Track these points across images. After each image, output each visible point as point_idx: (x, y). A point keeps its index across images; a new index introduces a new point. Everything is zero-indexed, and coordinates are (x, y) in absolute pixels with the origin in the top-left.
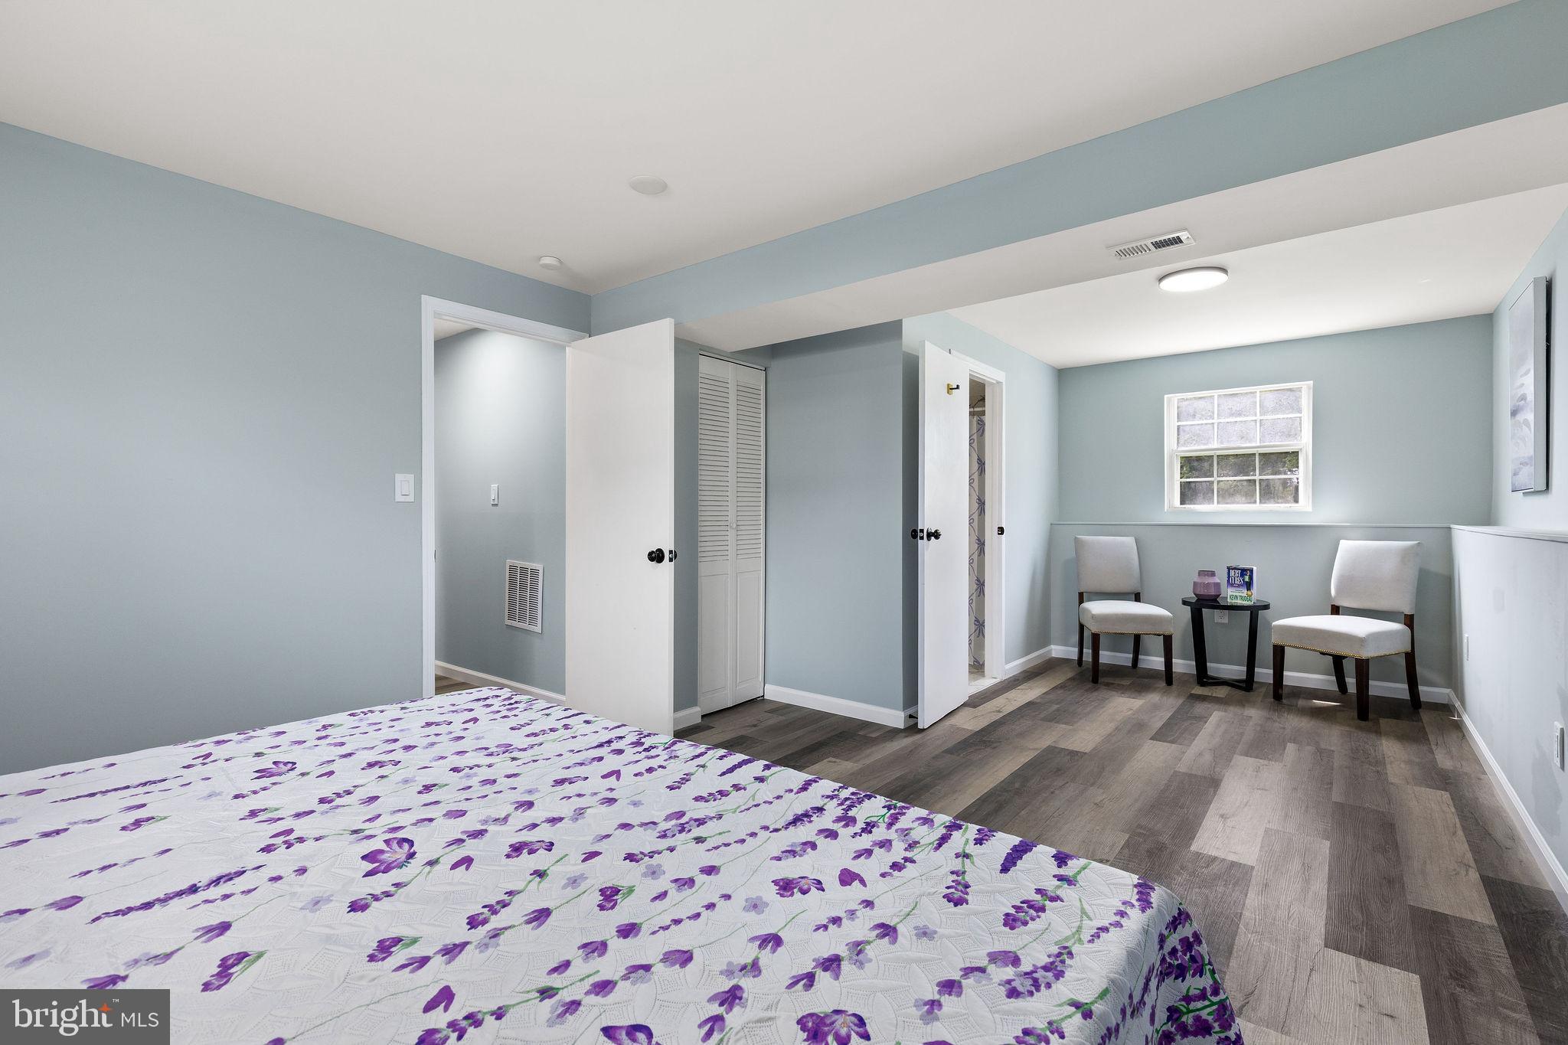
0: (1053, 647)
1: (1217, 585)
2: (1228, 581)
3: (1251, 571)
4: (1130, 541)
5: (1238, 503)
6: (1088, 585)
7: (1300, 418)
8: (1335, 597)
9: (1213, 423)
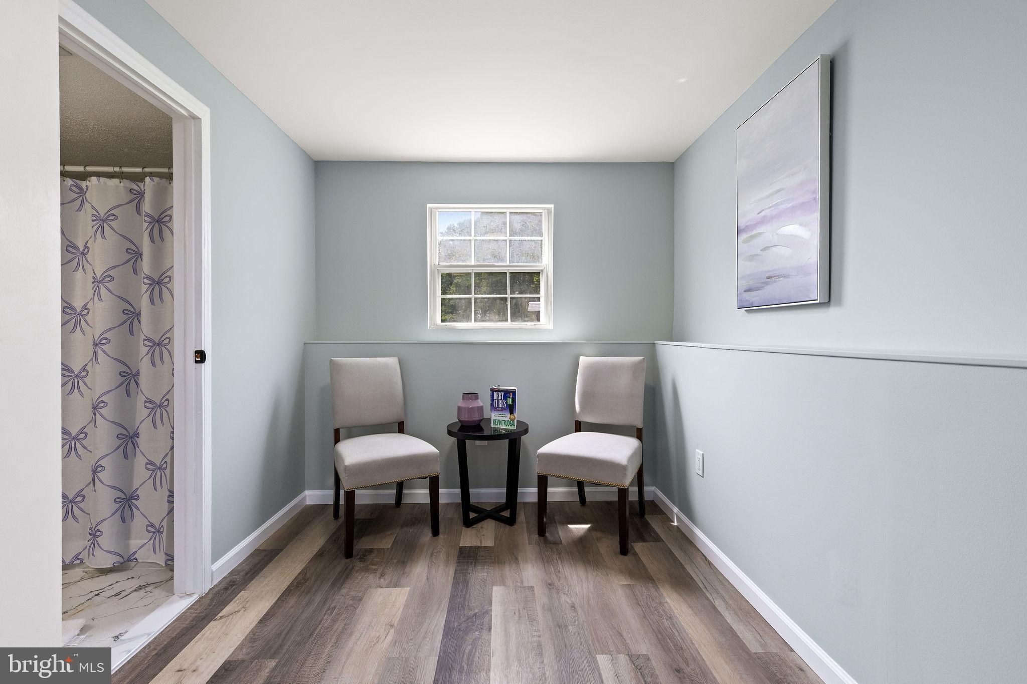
0: (307, 492)
1: (481, 409)
2: (492, 404)
3: (514, 392)
4: (393, 361)
5: (492, 321)
6: (344, 418)
7: (542, 240)
8: (579, 413)
9: (470, 240)
